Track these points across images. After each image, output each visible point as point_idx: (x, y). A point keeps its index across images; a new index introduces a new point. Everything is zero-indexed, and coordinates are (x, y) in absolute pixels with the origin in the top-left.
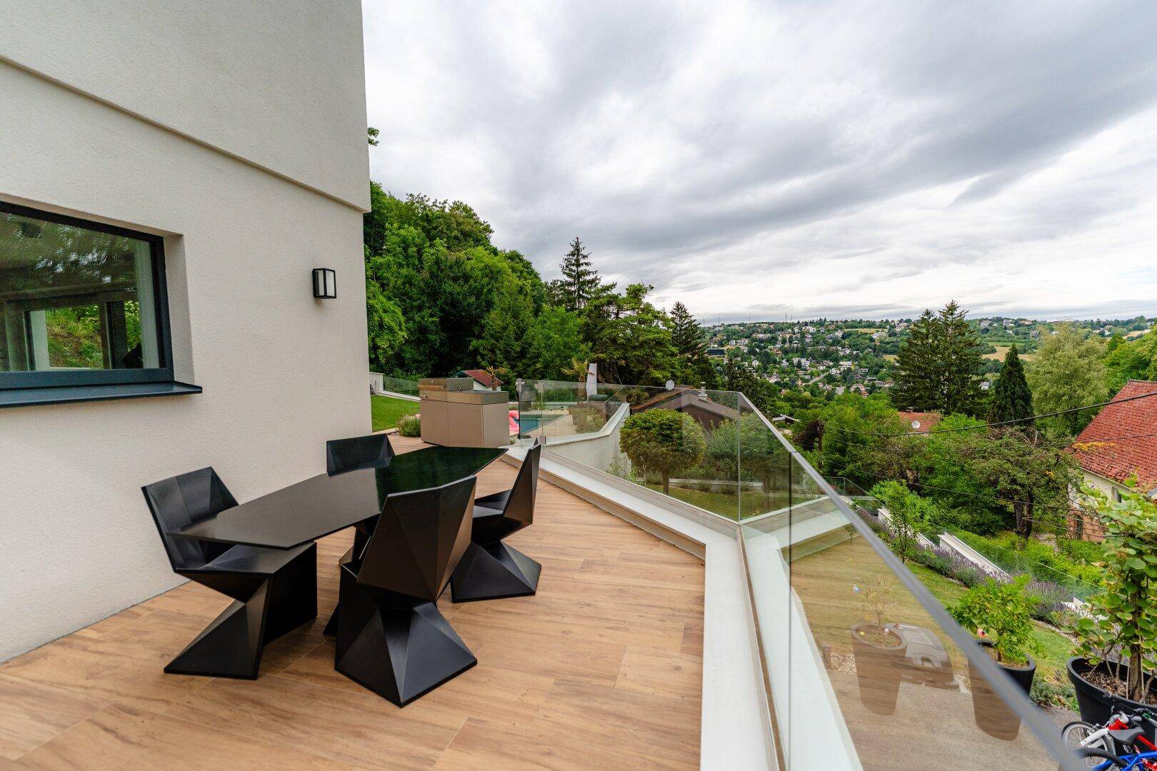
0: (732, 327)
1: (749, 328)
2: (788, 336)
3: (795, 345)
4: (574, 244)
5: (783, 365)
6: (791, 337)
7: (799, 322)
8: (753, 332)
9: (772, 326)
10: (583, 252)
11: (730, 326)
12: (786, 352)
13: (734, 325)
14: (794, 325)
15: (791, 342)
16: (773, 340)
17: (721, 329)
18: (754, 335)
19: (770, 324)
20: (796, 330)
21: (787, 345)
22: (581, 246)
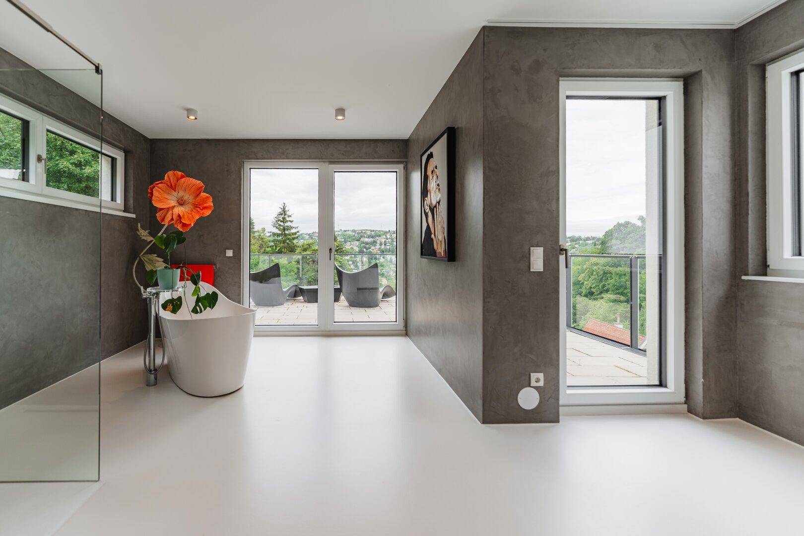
0: (347, 233)
1: (358, 233)
2: (383, 240)
3: (388, 247)
4: (282, 208)
5: (380, 260)
6: (385, 241)
7: (389, 231)
8: (362, 237)
9: (373, 233)
10: (288, 213)
11: (345, 231)
12: (383, 252)
13: (348, 231)
14: (386, 232)
15: (385, 245)
16: (374, 243)
17: (340, 233)
18: (362, 239)
19: (371, 231)
20: (388, 237)
21: (383, 247)
22: (286, 209)
